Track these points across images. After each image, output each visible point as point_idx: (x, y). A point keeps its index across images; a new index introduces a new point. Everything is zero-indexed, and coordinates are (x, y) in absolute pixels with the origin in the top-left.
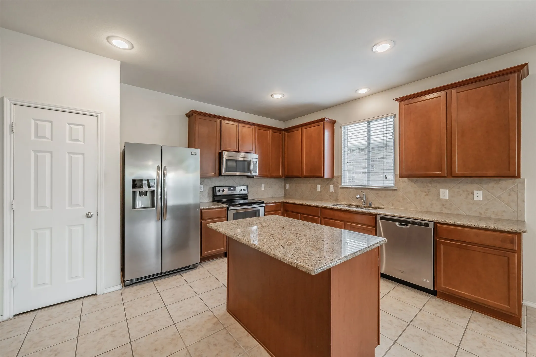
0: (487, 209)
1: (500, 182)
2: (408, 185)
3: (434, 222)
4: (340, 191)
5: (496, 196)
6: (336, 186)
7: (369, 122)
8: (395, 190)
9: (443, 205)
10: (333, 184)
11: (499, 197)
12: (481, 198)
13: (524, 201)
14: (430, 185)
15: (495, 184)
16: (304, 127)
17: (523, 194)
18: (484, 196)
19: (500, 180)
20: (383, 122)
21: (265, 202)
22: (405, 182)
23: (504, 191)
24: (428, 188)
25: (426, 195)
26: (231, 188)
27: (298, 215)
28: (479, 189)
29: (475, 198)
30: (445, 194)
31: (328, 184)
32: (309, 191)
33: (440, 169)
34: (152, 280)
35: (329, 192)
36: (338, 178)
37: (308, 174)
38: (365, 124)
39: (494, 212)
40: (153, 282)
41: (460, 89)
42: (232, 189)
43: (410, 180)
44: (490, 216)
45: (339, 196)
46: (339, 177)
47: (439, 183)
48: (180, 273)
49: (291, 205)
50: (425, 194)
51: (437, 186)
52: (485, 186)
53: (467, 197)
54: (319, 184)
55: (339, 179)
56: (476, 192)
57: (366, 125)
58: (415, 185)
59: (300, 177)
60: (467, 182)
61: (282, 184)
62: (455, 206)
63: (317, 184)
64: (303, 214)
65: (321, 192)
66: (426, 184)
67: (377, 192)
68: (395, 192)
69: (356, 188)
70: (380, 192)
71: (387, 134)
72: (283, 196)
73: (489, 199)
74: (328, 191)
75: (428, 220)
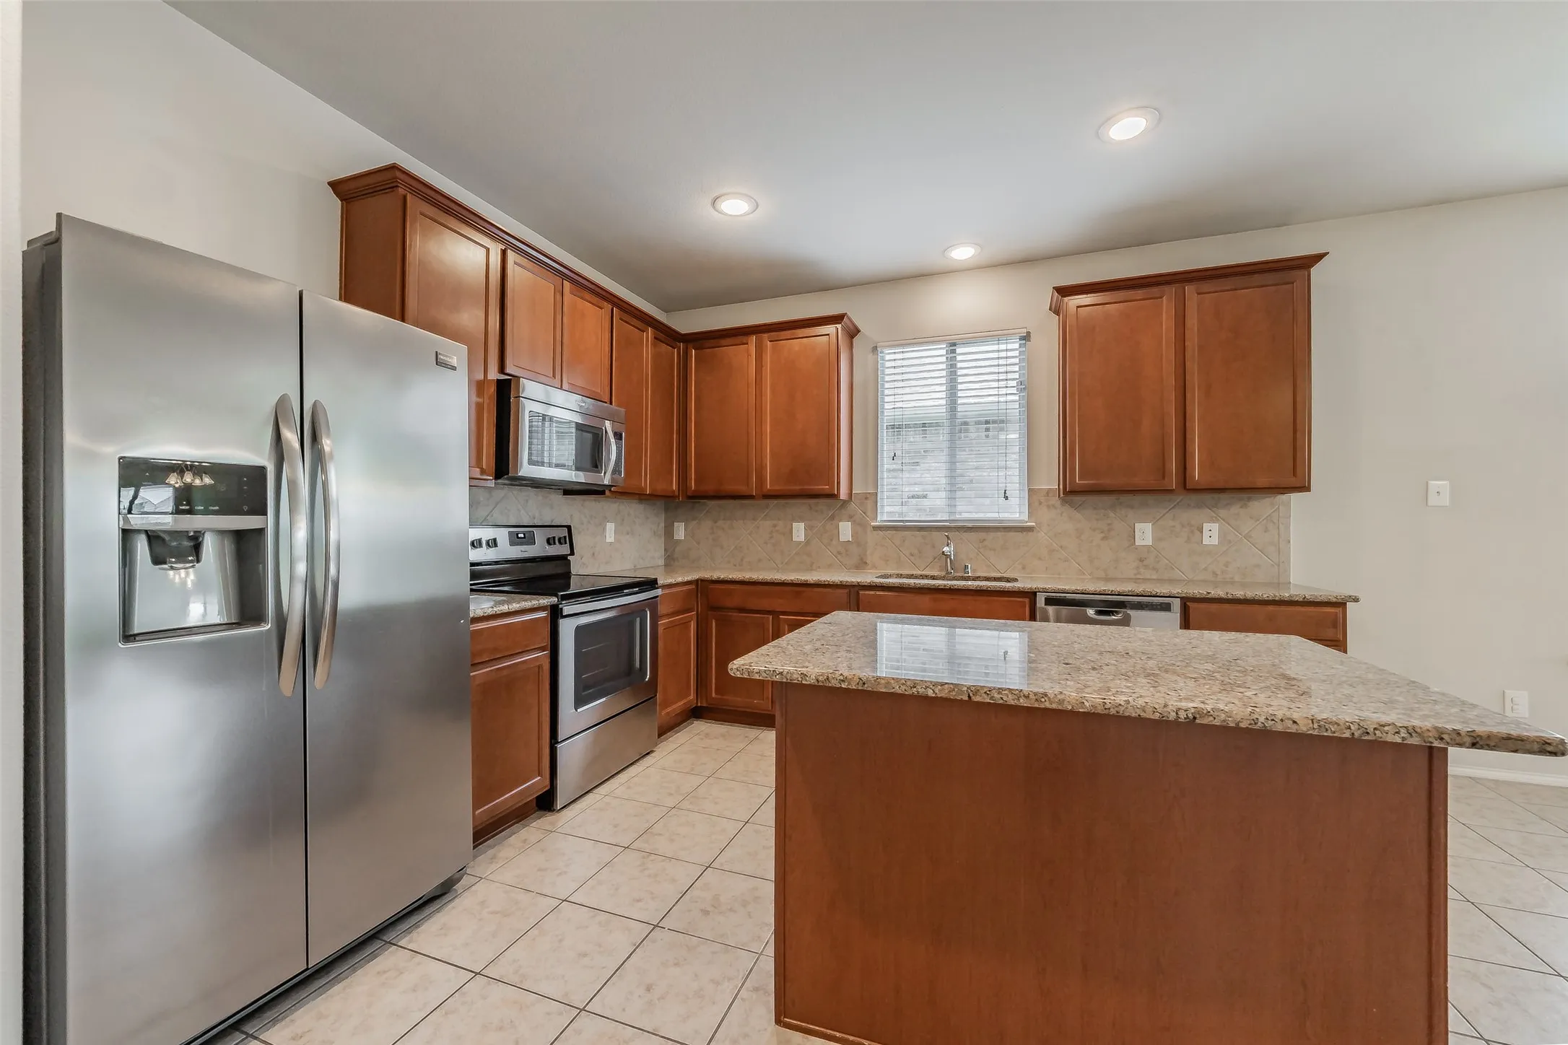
0: (1227, 565)
1: (1250, 504)
2: (1061, 515)
3: (1182, 598)
4: (872, 538)
5: (1244, 534)
6: (859, 524)
7: (954, 345)
8: (1030, 529)
9: (1141, 560)
10: (850, 518)
11: (1247, 537)
12: (1215, 541)
13: (1289, 542)
14: (1112, 514)
15: (1241, 507)
16: (766, 335)
17: (1288, 527)
18: (1223, 536)
19: (1249, 499)
20: (995, 347)
21: (660, 582)
22: (1055, 508)
23: (1256, 521)
24: (1109, 522)
25: (1103, 539)
26: (517, 534)
27: (768, 618)
28: (1212, 520)
29: (1206, 541)
30: (1145, 533)
31: (832, 518)
32: (766, 543)
33: (1163, 473)
34: (238, 1030)
35: (834, 542)
36: (866, 498)
37: (777, 488)
38: (940, 351)
39: (1239, 568)
40: (256, 1038)
41: (1206, 286)
42: (520, 535)
43: (1067, 503)
44: (1232, 578)
45: (868, 553)
46: (868, 496)
47: (1132, 507)
48: (387, 937)
49: (738, 587)
50: (1102, 535)
51: (1127, 516)
52: (1223, 512)
53: (1188, 540)
54: (801, 519)
55: (869, 504)
56: (1206, 526)
57: (944, 352)
58: (1078, 515)
59: (751, 497)
60: (1189, 505)
61: (659, 524)
62: (1167, 562)
63: (794, 520)
64: (784, 613)
65: (807, 542)
66: (1103, 511)
67: (982, 535)
68: (1030, 533)
69: (921, 529)
70: (992, 535)
71: (1009, 382)
72: (661, 562)
73: (1230, 542)
74: (832, 540)
75: (1168, 595)
